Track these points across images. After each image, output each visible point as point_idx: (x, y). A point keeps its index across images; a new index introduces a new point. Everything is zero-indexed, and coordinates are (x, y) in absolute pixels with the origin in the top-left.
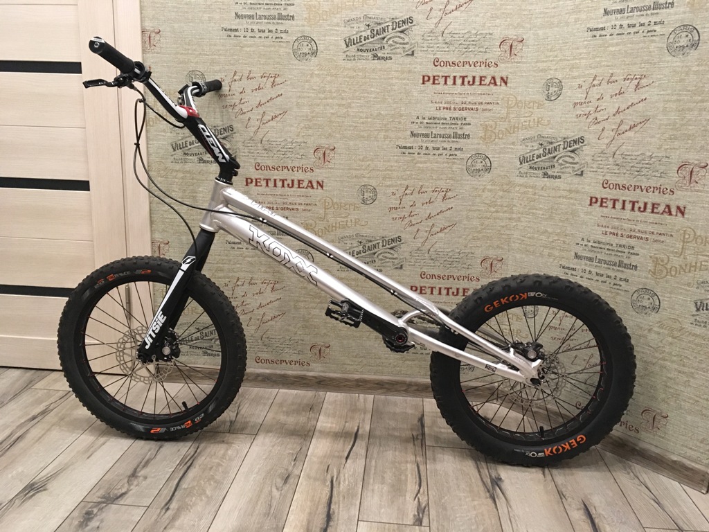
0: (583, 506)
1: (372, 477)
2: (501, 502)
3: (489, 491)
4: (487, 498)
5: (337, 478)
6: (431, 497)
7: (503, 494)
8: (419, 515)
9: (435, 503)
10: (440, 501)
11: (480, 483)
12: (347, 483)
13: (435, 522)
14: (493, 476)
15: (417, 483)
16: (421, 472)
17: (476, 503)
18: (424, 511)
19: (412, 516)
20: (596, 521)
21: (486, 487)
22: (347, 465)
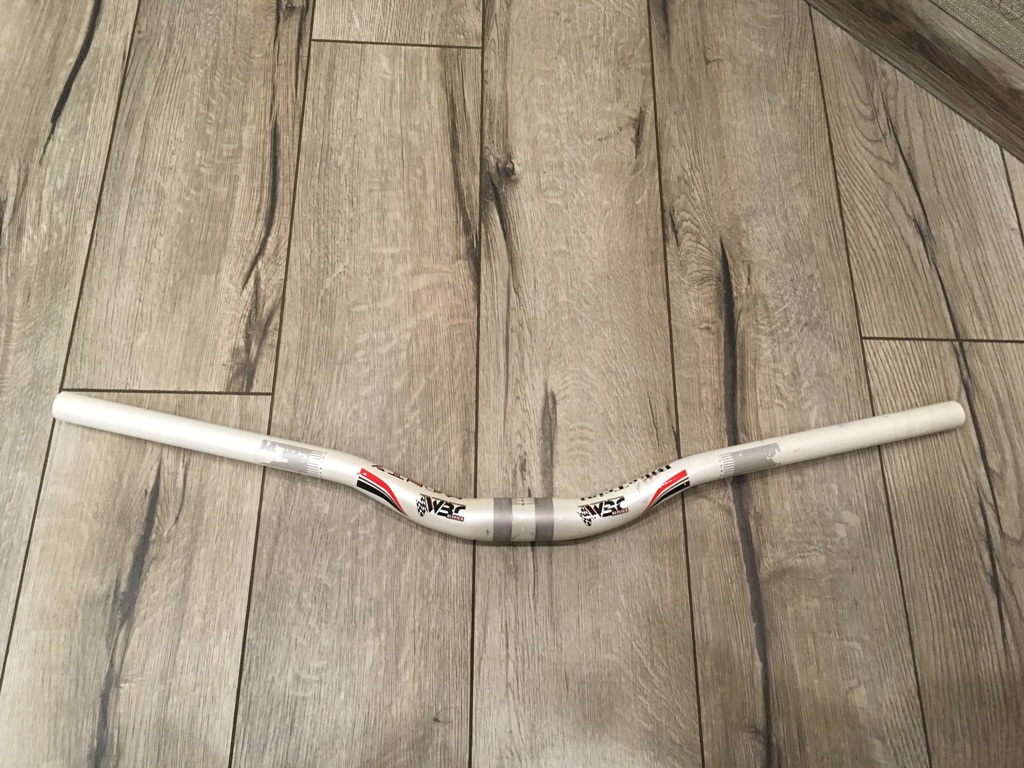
0: (718, 264)
1: (126, 195)
2: (495, 269)
3: (467, 229)
4: (458, 258)
5: (15, 209)
6: (294, 270)
7: (506, 235)
8: (248, 350)
9: (304, 291)
10: (320, 284)
11: (447, 197)
12: (44, 227)
13: (292, 372)
14: (492, 161)
15: (263, 215)
16: (280, 163)
17: (422, 281)
18: (265, 333)
19: (225, 357)
20: (742, 322)
21: (463, 210)
22: (55, 147)
